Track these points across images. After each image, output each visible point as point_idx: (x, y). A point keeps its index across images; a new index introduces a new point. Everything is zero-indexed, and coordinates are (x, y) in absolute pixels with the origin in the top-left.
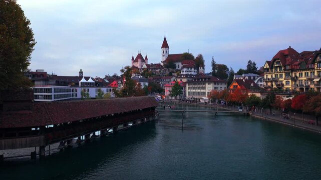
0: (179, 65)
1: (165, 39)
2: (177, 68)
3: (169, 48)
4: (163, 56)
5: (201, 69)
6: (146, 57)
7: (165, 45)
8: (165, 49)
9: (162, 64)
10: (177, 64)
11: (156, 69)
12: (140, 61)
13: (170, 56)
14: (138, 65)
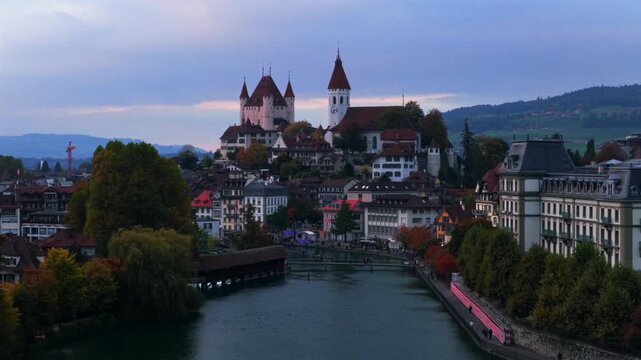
0: (376, 142)
1: (338, 63)
2: (371, 151)
3: (349, 88)
4: (333, 112)
5: (434, 153)
6: (289, 86)
7: (339, 81)
8: (337, 93)
9: (328, 138)
10: (370, 137)
11: (313, 153)
12: (267, 102)
13: (353, 112)
14: (262, 116)
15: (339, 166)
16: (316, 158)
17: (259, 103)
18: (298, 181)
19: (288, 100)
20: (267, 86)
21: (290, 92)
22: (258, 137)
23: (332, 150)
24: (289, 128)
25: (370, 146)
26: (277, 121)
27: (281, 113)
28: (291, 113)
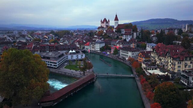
0: (123, 31)
1: (116, 16)
2: (122, 33)
3: (118, 20)
4: (115, 25)
5: (135, 34)
6: (109, 20)
7: (116, 19)
8: (116, 21)
10: (122, 30)
12: (105, 22)
13: (119, 25)
14: (104, 25)
15: (116, 36)
16: (112, 34)
17: (104, 23)
18: (107, 39)
19: (108, 22)
20: (105, 20)
21: (109, 21)
22: (103, 29)
23: (115, 33)
24: (108, 27)
25: (122, 32)
26: (106, 26)
27: (107, 24)
28: (109, 24)
